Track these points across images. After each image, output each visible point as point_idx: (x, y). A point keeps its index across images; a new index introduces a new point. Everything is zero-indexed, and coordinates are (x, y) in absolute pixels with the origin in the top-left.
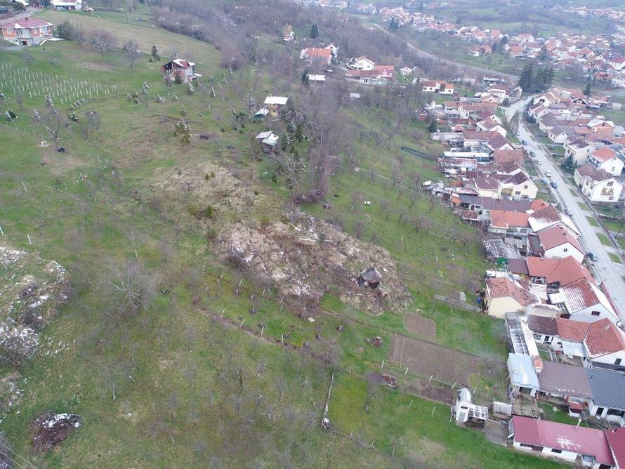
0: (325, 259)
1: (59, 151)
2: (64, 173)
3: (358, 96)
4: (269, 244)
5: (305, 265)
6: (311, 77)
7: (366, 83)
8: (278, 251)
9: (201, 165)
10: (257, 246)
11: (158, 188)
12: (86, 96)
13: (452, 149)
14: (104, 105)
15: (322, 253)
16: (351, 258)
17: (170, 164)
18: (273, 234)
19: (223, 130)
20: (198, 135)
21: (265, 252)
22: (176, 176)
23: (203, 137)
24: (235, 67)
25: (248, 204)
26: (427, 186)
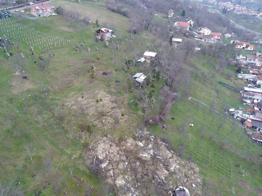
0: (154, 173)
1: (24, 78)
2: (19, 93)
3: (199, 49)
4: (120, 155)
5: (139, 176)
6: (174, 39)
7: (205, 41)
8: (124, 162)
9: (97, 91)
10: (112, 156)
11: (67, 106)
12: (53, 46)
13: (249, 85)
14: (60, 51)
15: (152, 168)
16: (172, 174)
17: (80, 90)
18: (124, 148)
19: (116, 70)
20: (102, 72)
21: (116, 161)
22: (80, 99)
23: (105, 74)
24: (135, 32)
25: (115, 122)
26: (232, 112)
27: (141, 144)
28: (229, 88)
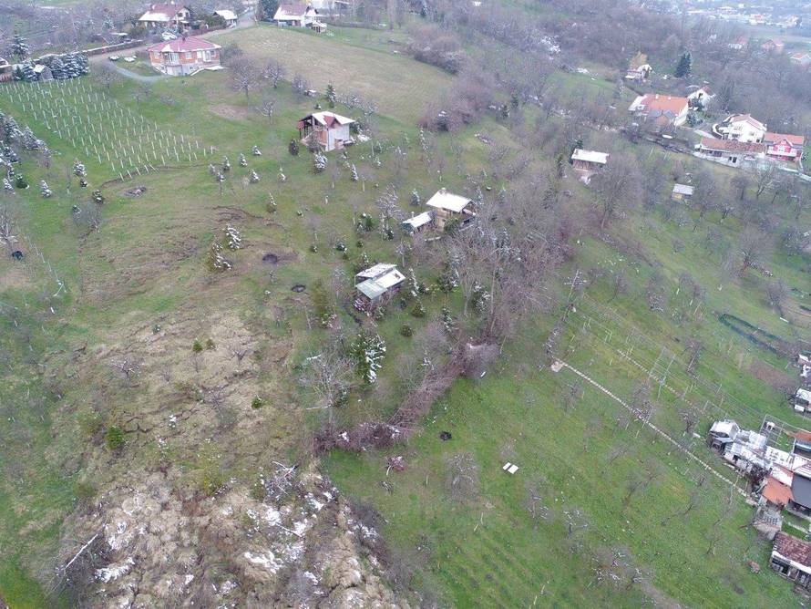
4: (181, 546)
18: (204, 521)
19: (313, 249)
21: (157, 565)
23: (271, 258)
24: (443, 127)
25: (220, 427)
26: (721, 434)
27: (273, 516)
28: (755, 341)
